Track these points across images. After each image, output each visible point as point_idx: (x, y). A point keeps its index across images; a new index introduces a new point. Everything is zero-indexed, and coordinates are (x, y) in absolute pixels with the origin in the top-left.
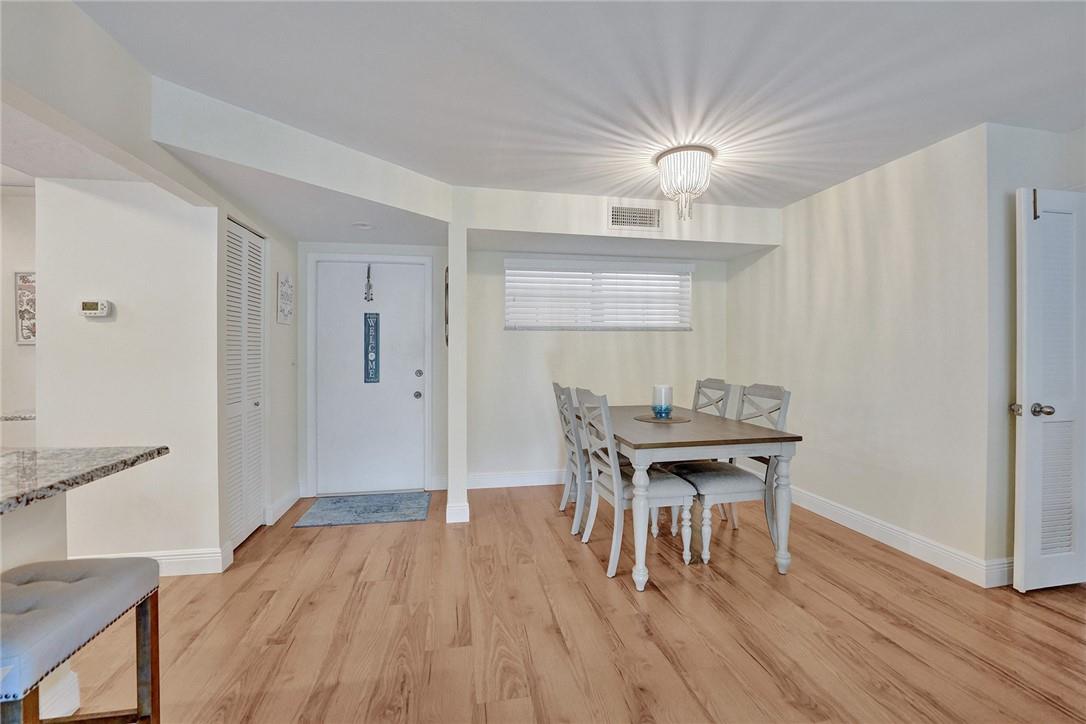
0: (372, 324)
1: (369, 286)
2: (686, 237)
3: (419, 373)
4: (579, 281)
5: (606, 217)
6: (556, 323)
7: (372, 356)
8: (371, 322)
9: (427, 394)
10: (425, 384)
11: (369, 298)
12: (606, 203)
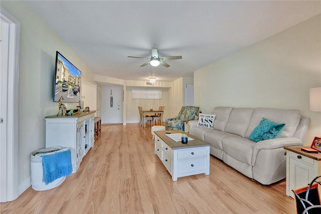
0: (112, 99)
1: (111, 93)
2: (157, 86)
3: (119, 106)
4: (144, 92)
5: (145, 84)
6: (140, 98)
7: (112, 103)
8: (112, 98)
9: (120, 109)
10: (120, 107)
11: (111, 94)
12: (145, 82)
